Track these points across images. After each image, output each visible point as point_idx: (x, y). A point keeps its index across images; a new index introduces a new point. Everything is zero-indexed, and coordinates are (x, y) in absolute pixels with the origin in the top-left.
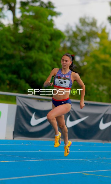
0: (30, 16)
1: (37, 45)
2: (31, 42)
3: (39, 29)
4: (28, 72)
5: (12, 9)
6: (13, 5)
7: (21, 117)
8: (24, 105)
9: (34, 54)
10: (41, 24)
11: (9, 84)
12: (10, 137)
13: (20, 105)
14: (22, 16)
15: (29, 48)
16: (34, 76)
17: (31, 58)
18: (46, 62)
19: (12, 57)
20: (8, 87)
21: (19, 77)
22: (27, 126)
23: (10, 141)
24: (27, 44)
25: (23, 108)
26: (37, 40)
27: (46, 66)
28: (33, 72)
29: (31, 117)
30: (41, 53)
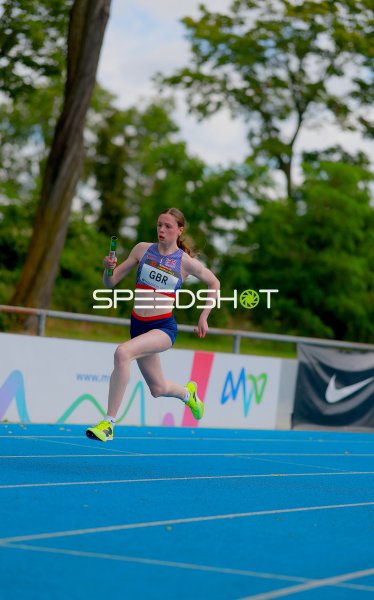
0: (322, 182)
1: (337, 239)
2: (323, 233)
3: (340, 207)
4: (318, 293)
5: (285, 168)
6: (285, 159)
7: (307, 384)
8: (314, 362)
9: (328, 257)
10: (344, 198)
11: (280, 319)
12: (286, 425)
13: (305, 360)
14: (305, 183)
15: (319, 244)
16: (331, 301)
17: (324, 264)
18: (355, 273)
19: (285, 263)
20: (278, 324)
21: (301, 304)
22: (318, 402)
23: (286, 432)
24: (317, 237)
25: (310, 366)
26: (336, 229)
27: (355, 280)
28: (327, 293)
29: (326, 385)
30: (344, 255)
